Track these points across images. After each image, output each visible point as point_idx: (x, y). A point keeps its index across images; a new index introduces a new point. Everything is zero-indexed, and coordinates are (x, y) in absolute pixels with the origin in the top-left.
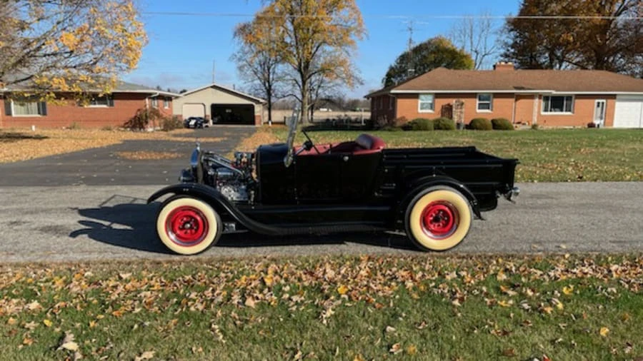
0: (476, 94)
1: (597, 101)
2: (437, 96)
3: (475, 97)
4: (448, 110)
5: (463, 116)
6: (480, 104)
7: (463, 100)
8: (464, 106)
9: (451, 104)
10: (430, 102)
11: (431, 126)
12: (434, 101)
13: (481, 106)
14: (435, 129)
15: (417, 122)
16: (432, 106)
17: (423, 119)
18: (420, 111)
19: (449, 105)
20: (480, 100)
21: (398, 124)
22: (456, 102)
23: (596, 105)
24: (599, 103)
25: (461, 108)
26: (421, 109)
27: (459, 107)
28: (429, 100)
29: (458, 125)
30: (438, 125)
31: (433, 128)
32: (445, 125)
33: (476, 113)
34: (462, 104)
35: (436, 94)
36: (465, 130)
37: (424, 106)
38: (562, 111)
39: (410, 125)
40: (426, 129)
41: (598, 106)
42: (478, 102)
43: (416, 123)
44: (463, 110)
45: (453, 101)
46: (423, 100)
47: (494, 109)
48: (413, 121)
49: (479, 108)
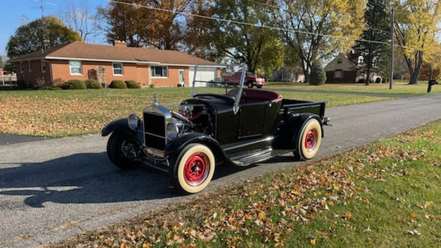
0: (111, 62)
1: (180, 70)
2: (83, 63)
3: (111, 65)
4: (93, 73)
5: (105, 78)
6: (115, 70)
7: (104, 67)
8: (105, 71)
9: (95, 69)
10: (79, 67)
11: (84, 85)
12: (81, 67)
13: (116, 72)
14: (88, 88)
15: (73, 82)
16: (80, 71)
17: (76, 81)
18: (72, 74)
19: (93, 70)
20: (114, 67)
21: (55, 84)
22: (99, 68)
23: (179, 73)
24: (181, 72)
25: (103, 73)
26: (72, 72)
27: (102, 71)
28: (77, 65)
29: (103, 85)
30: (89, 85)
31: (86, 87)
32: (95, 85)
33: (113, 76)
34: (104, 69)
35: (83, 61)
36: (109, 89)
37: (75, 70)
38: (162, 76)
39: (67, 85)
40: (80, 88)
41: (181, 73)
42: (113, 69)
43: (71, 83)
44: (105, 74)
45: (96, 67)
46: (72, 65)
47: (125, 74)
48: (69, 81)
49: (115, 73)
